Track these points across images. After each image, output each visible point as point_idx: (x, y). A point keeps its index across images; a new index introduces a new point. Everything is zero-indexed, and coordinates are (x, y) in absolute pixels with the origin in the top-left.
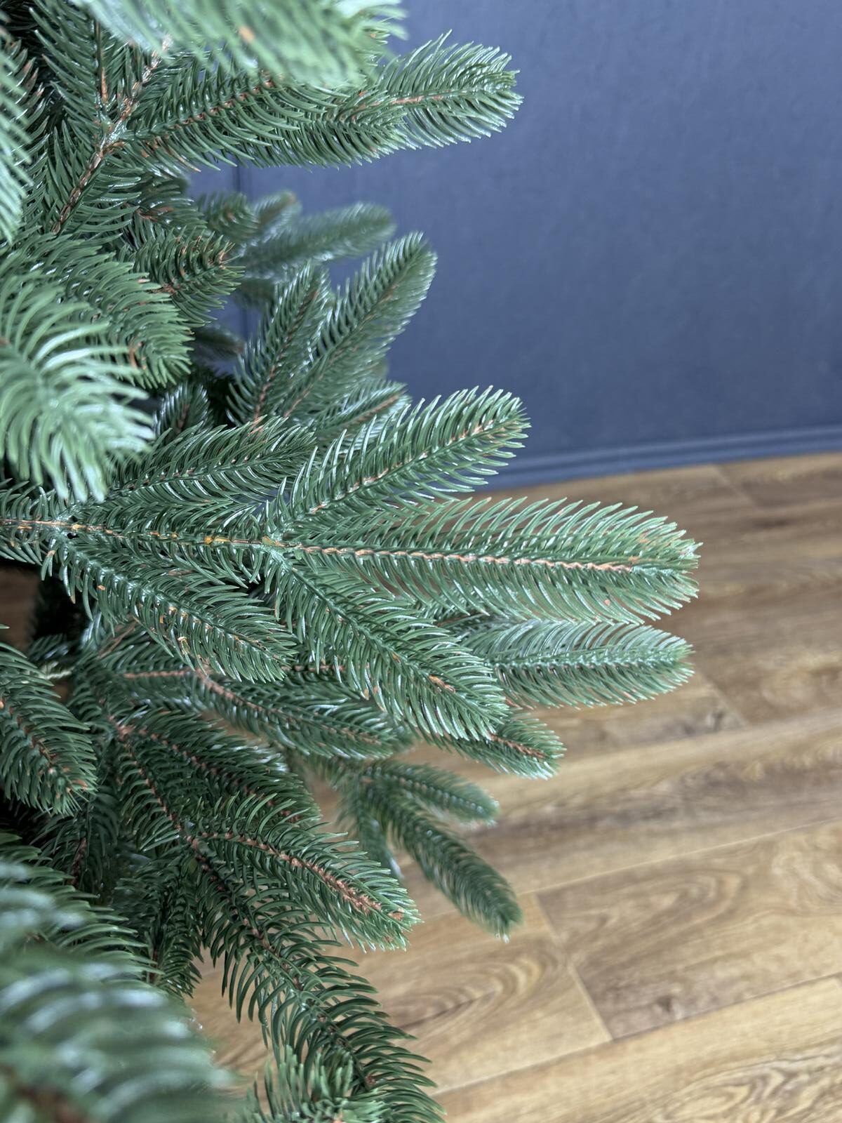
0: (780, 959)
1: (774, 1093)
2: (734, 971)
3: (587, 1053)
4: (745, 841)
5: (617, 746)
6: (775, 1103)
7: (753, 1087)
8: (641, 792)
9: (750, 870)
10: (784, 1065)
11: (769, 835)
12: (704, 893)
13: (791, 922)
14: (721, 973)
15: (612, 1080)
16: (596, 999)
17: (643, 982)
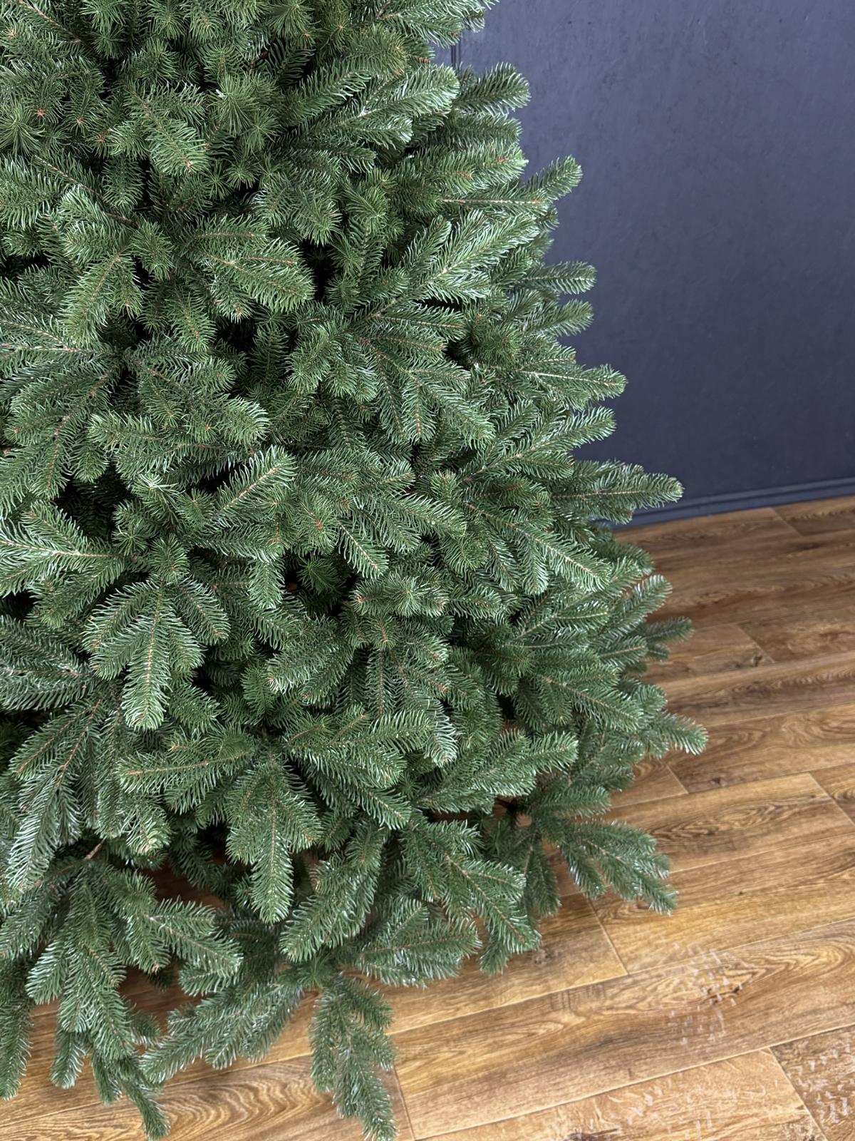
0: (780, 765)
1: (770, 813)
2: (754, 769)
3: (677, 797)
4: (766, 717)
5: (695, 674)
6: (770, 816)
7: (759, 810)
8: (709, 695)
9: (768, 729)
10: (777, 804)
11: (781, 714)
12: (740, 738)
13: (789, 751)
14: (746, 770)
15: (689, 807)
16: (680, 779)
17: (705, 773)
